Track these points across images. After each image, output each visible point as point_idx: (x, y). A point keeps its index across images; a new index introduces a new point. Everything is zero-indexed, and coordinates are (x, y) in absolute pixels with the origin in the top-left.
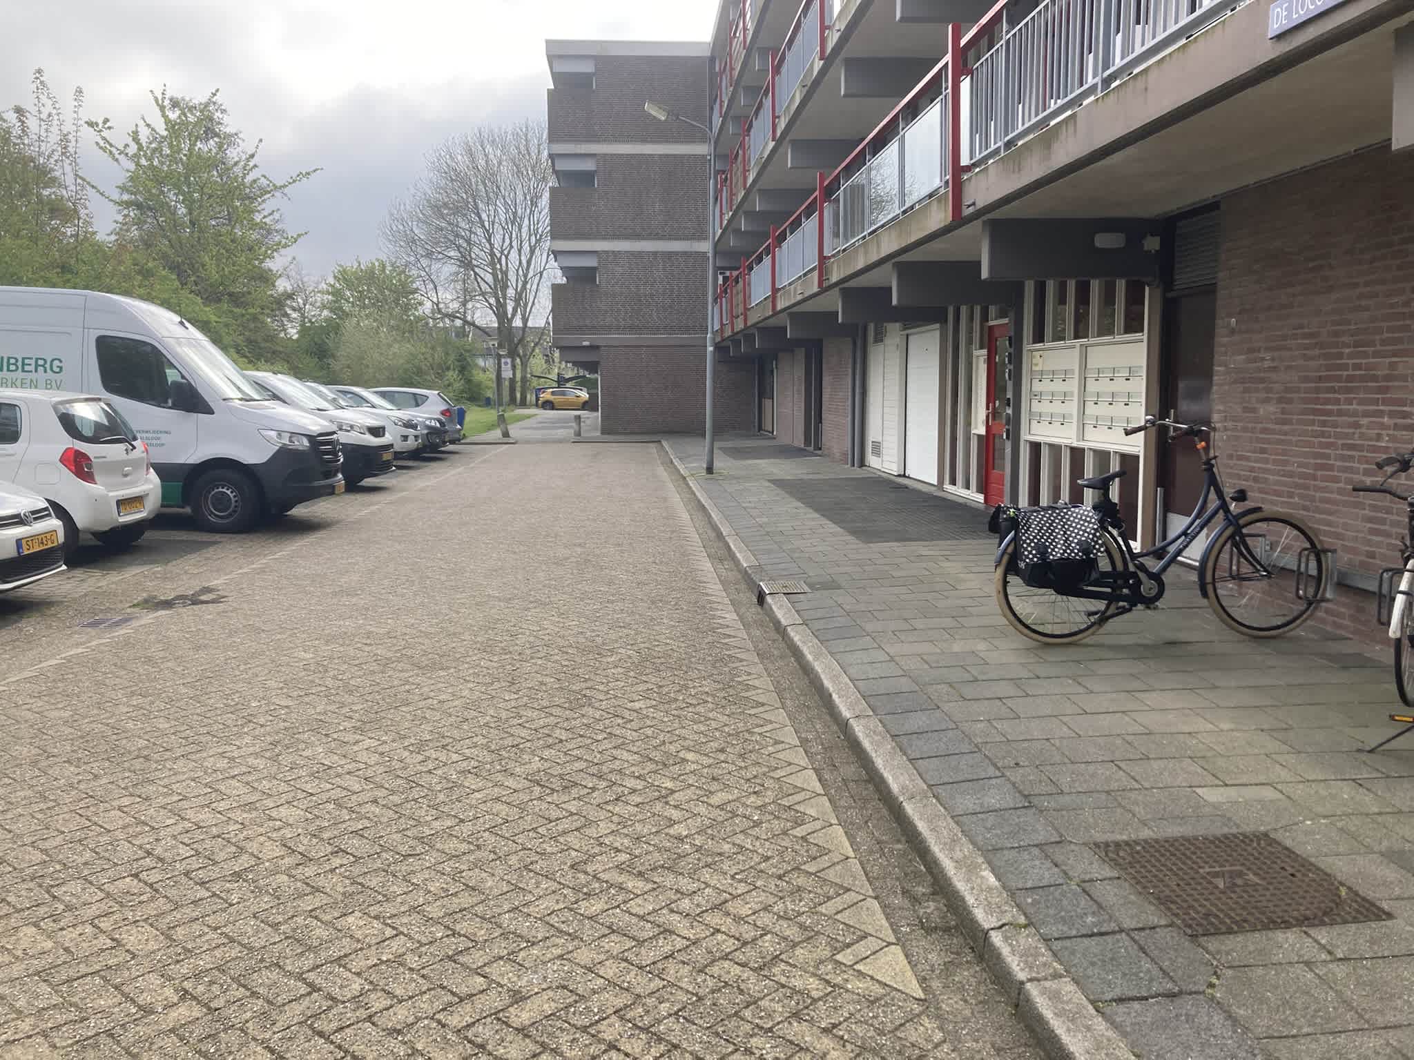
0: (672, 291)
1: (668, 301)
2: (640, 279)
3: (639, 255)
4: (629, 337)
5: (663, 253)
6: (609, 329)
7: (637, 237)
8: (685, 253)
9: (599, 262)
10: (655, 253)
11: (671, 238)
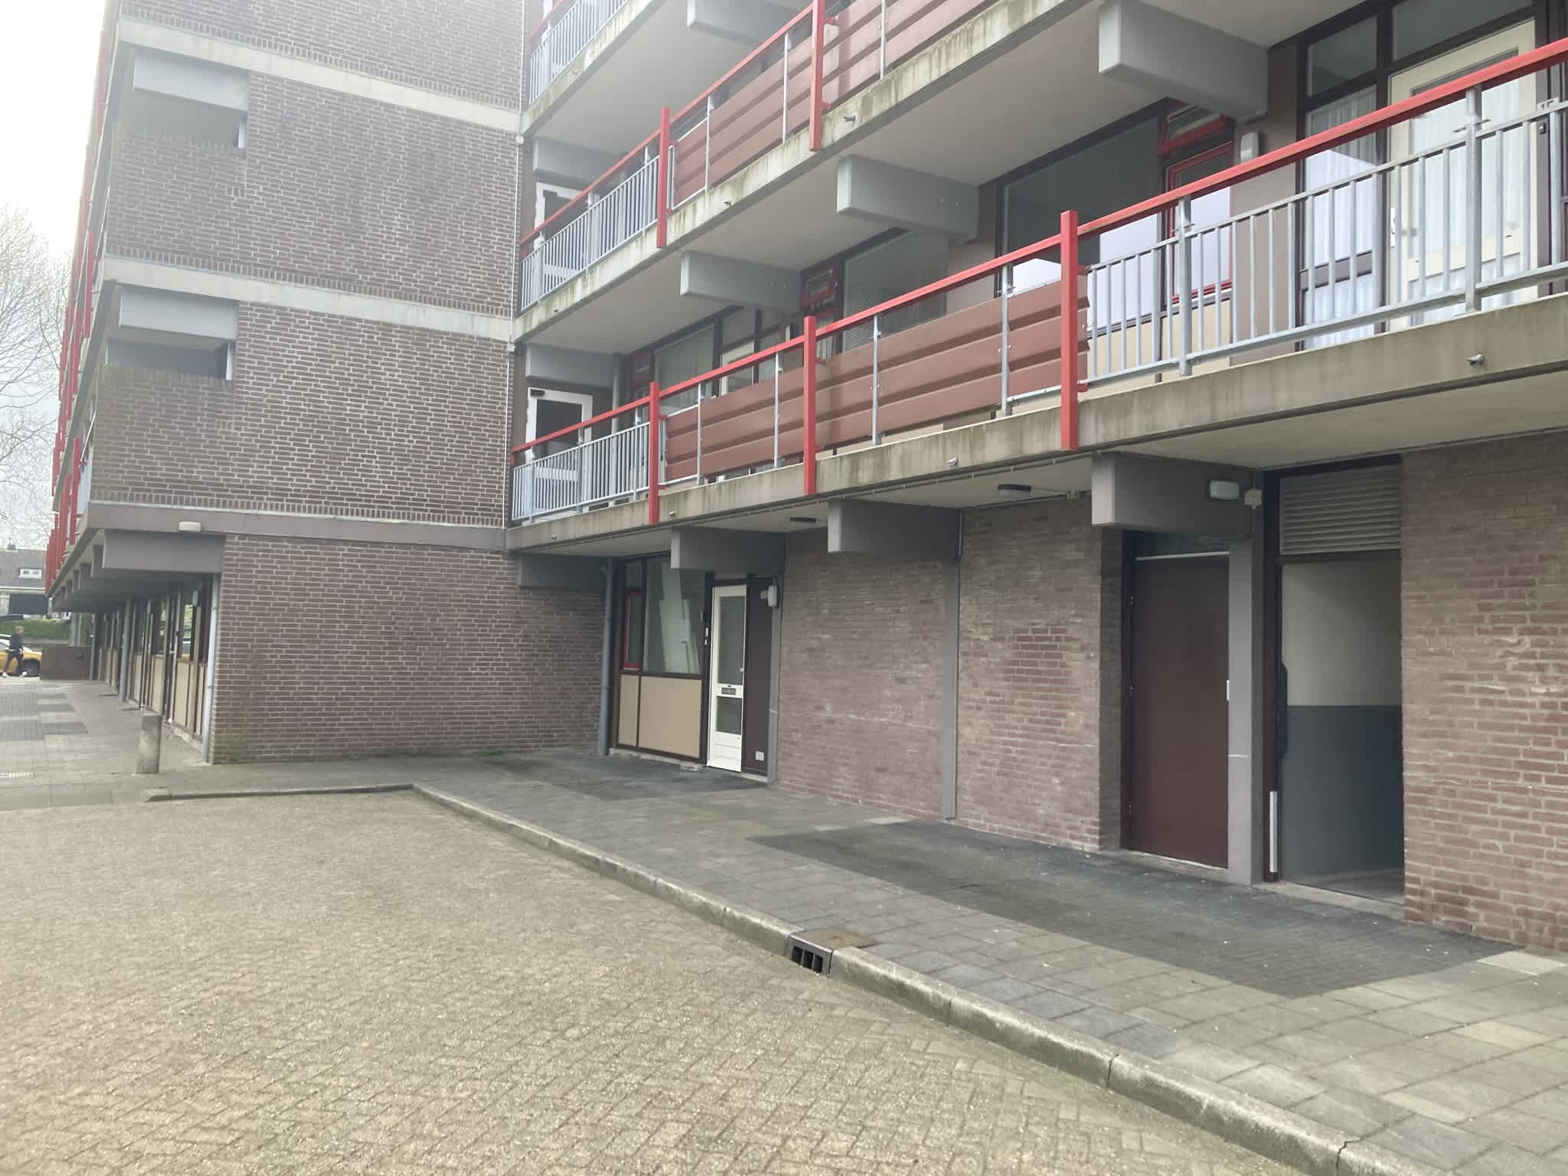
0: (421, 420)
1: (411, 442)
2: (345, 383)
3: (348, 325)
4: (308, 519)
5: (407, 329)
6: (256, 493)
7: (346, 283)
8: (456, 337)
9: (241, 328)
10: (387, 327)
11: (426, 297)
